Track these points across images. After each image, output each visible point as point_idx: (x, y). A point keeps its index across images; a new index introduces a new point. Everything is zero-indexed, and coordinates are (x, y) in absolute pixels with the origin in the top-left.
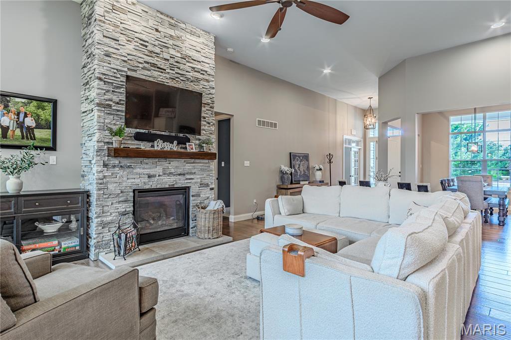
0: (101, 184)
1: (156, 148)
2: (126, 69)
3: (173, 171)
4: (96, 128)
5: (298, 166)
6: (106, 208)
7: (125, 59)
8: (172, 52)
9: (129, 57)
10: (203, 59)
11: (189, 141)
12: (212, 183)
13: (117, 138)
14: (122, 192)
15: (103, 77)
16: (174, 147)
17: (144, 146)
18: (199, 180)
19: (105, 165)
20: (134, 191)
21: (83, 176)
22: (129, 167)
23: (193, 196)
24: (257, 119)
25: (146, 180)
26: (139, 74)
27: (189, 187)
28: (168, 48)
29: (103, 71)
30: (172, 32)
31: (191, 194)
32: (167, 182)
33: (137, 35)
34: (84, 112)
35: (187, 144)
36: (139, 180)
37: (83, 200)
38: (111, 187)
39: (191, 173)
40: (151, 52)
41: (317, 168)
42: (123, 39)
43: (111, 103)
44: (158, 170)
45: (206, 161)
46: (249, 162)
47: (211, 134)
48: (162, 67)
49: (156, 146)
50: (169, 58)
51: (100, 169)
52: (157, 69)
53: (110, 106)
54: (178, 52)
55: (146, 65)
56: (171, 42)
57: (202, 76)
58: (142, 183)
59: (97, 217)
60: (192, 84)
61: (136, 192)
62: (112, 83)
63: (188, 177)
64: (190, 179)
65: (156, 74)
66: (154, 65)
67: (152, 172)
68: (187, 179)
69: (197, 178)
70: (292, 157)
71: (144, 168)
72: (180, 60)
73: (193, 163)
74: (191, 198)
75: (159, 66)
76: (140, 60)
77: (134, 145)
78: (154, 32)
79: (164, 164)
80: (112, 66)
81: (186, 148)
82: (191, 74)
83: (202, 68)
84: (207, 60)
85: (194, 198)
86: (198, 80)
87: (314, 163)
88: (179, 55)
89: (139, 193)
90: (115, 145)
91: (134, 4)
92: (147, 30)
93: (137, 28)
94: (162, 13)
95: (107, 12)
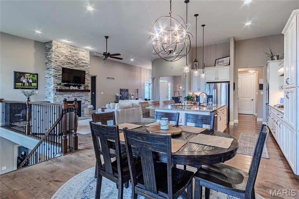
0: (54, 99)
1: (71, 89)
2: (61, 65)
3: (76, 96)
4: (52, 83)
5: (123, 94)
7: (61, 62)
8: (75, 58)
9: (62, 61)
10: (86, 59)
12: (89, 100)
13: (60, 86)
14: (60, 102)
15: (55, 68)
16: (76, 88)
17: (67, 88)
19: (55, 94)
22: (62, 94)
23: (82, 104)
24: (107, 77)
26: (65, 66)
27: (81, 101)
28: (74, 57)
29: (55, 66)
30: (75, 52)
31: (82, 103)
33: (64, 54)
35: (81, 87)
38: (57, 100)
39: (82, 96)
40: (69, 59)
41: (132, 94)
42: (60, 56)
44: (71, 95)
45: (87, 92)
46: (103, 93)
47: (89, 83)
48: (72, 63)
50: (74, 60)
51: (54, 95)
53: (57, 76)
54: (77, 58)
55: (67, 63)
56: (75, 55)
57: (85, 65)
60: (82, 67)
62: (57, 69)
63: (81, 97)
65: (70, 65)
66: (70, 63)
67: (69, 96)
69: (84, 98)
70: (121, 90)
71: (67, 95)
72: (78, 60)
73: (83, 93)
74: (82, 105)
76: (65, 62)
77: (64, 88)
78: (70, 52)
79: (73, 93)
80: (57, 64)
81: (80, 88)
82: (82, 64)
83: (85, 62)
84: (87, 59)
86: (84, 66)
87: (130, 92)
90: (59, 88)
91: (63, 45)
92: (67, 52)
93: (64, 52)
94: (72, 46)
95: (56, 48)
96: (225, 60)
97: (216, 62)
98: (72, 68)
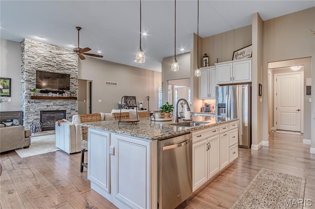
0: (27, 108)
1: (49, 96)
2: (37, 67)
3: (58, 104)
4: (25, 89)
5: (129, 102)
6: (29, 117)
7: (37, 64)
8: (58, 59)
9: (39, 63)
10: (72, 60)
11: (64, 92)
12: (77, 109)
13: (33, 92)
14: (35, 112)
15: (28, 71)
16: (57, 95)
17: (45, 95)
18: (70, 108)
19: (29, 102)
20: (41, 111)
21: (21, 106)
22: (38, 103)
23: (67, 114)
24: (106, 82)
25: (46, 107)
26: (43, 69)
27: (66, 110)
28: (56, 58)
29: (27, 69)
30: (58, 52)
31: (67, 113)
32: (55, 108)
33: (42, 55)
34: (22, 83)
35: (64, 94)
36: (43, 107)
37: (20, 114)
38: (31, 110)
39: (66, 105)
40: (48, 60)
41: (140, 103)
42: (36, 57)
43: (31, 80)
44: (52, 104)
45: (74, 100)
46: (101, 100)
47: (76, 89)
48: (53, 65)
49: (49, 95)
50: (56, 62)
51: (26, 103)
52: (51, 66)
53: (31, 81)
54: (60, 59)
55: (46, 65)
56: (57, 56)
57: (72, 67)
58: (44, 108)
59: (25, 120)
60: (67, 70)
61: (42, 112)
62: (31, 73)
63: (65, 106)
64: (66, 107)
65: (50, 68)
66: (49, 65)
67: (48, 104)
68: (64, 107)
69: (69, 107)
70: (126, 97)
71: (45, 103)
72: (61, 62)
73: (68, 101)
74: (67, 115)
75: (51, 65)
76: (43, 63)
77: (40, 95)
78: (49, 53)
79: (54, 101)
80: (31, 67)
81: (63, 95)
82: (67, 67)
83: (71, 64)
84: (74, 61)
85: (68, 115)
86: (70, 69)
87: (138, 100)
88: (61, 60)
89: (43, 112)
90: (32, 95)
91: (40, 44)
92: (46, 52)
93: (42, 52)
94: (53, 45)
95: (29, 48)
96: (246, 51)
97: (235, 55)
98: (53, 72)
